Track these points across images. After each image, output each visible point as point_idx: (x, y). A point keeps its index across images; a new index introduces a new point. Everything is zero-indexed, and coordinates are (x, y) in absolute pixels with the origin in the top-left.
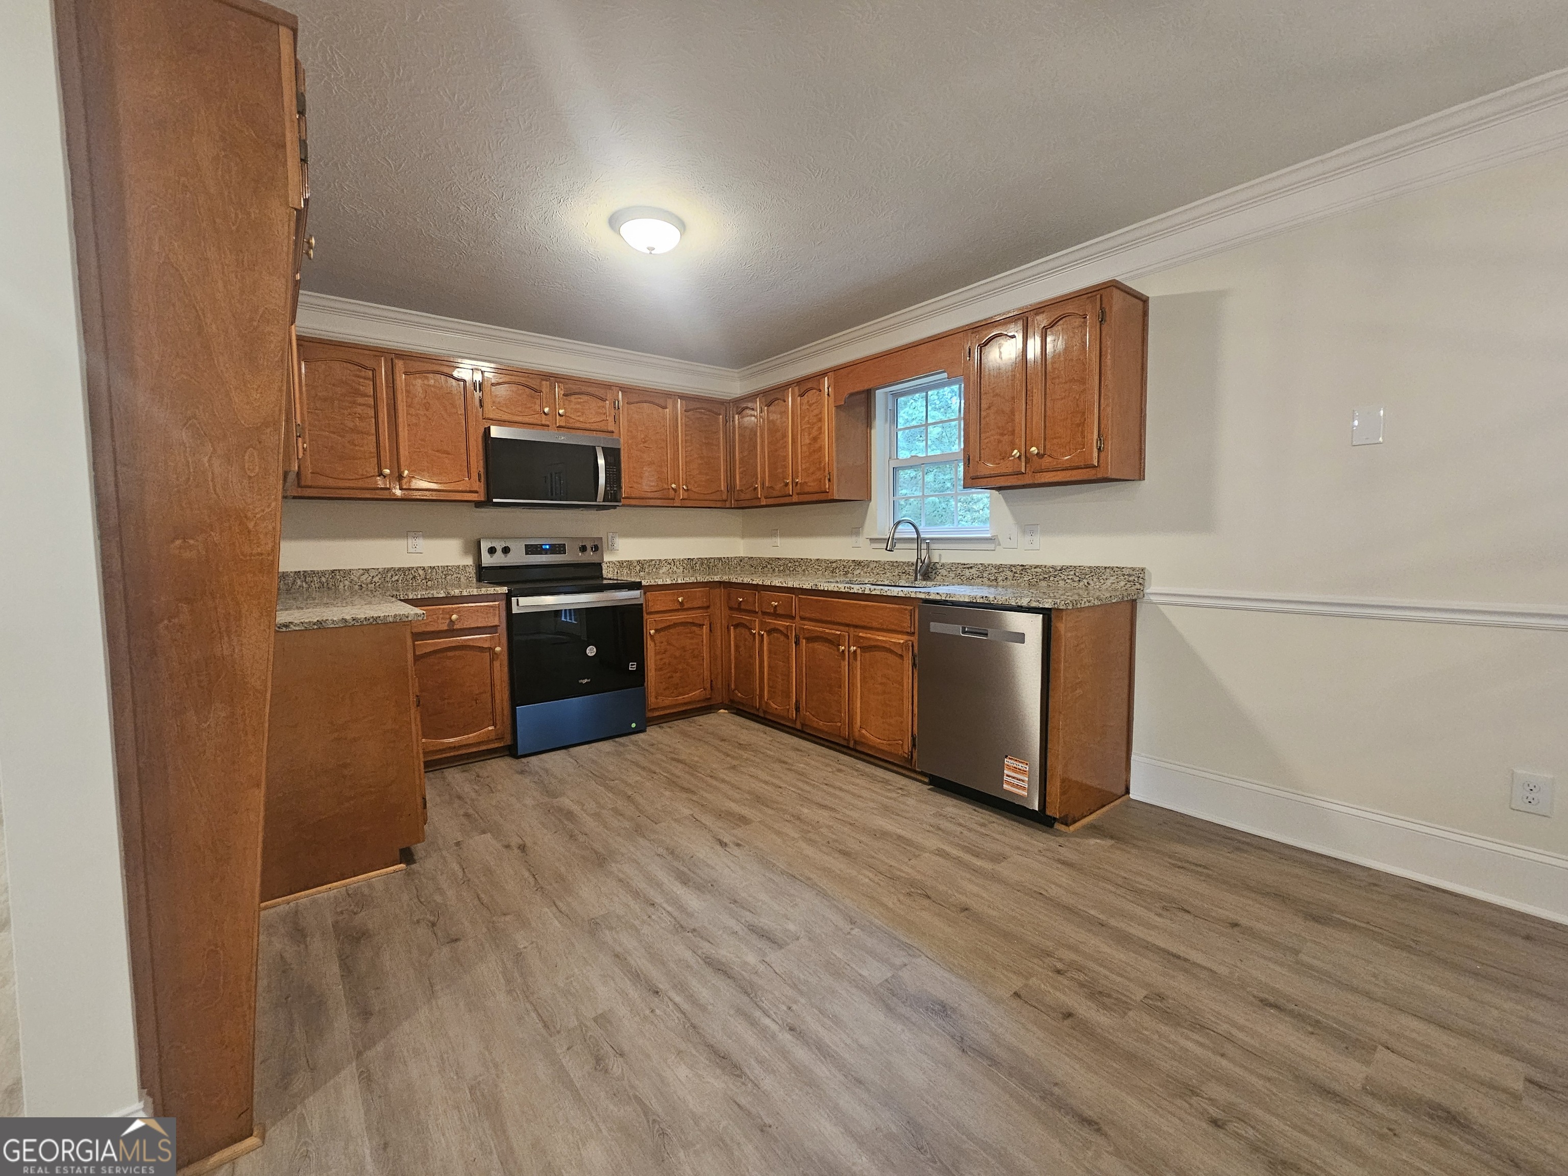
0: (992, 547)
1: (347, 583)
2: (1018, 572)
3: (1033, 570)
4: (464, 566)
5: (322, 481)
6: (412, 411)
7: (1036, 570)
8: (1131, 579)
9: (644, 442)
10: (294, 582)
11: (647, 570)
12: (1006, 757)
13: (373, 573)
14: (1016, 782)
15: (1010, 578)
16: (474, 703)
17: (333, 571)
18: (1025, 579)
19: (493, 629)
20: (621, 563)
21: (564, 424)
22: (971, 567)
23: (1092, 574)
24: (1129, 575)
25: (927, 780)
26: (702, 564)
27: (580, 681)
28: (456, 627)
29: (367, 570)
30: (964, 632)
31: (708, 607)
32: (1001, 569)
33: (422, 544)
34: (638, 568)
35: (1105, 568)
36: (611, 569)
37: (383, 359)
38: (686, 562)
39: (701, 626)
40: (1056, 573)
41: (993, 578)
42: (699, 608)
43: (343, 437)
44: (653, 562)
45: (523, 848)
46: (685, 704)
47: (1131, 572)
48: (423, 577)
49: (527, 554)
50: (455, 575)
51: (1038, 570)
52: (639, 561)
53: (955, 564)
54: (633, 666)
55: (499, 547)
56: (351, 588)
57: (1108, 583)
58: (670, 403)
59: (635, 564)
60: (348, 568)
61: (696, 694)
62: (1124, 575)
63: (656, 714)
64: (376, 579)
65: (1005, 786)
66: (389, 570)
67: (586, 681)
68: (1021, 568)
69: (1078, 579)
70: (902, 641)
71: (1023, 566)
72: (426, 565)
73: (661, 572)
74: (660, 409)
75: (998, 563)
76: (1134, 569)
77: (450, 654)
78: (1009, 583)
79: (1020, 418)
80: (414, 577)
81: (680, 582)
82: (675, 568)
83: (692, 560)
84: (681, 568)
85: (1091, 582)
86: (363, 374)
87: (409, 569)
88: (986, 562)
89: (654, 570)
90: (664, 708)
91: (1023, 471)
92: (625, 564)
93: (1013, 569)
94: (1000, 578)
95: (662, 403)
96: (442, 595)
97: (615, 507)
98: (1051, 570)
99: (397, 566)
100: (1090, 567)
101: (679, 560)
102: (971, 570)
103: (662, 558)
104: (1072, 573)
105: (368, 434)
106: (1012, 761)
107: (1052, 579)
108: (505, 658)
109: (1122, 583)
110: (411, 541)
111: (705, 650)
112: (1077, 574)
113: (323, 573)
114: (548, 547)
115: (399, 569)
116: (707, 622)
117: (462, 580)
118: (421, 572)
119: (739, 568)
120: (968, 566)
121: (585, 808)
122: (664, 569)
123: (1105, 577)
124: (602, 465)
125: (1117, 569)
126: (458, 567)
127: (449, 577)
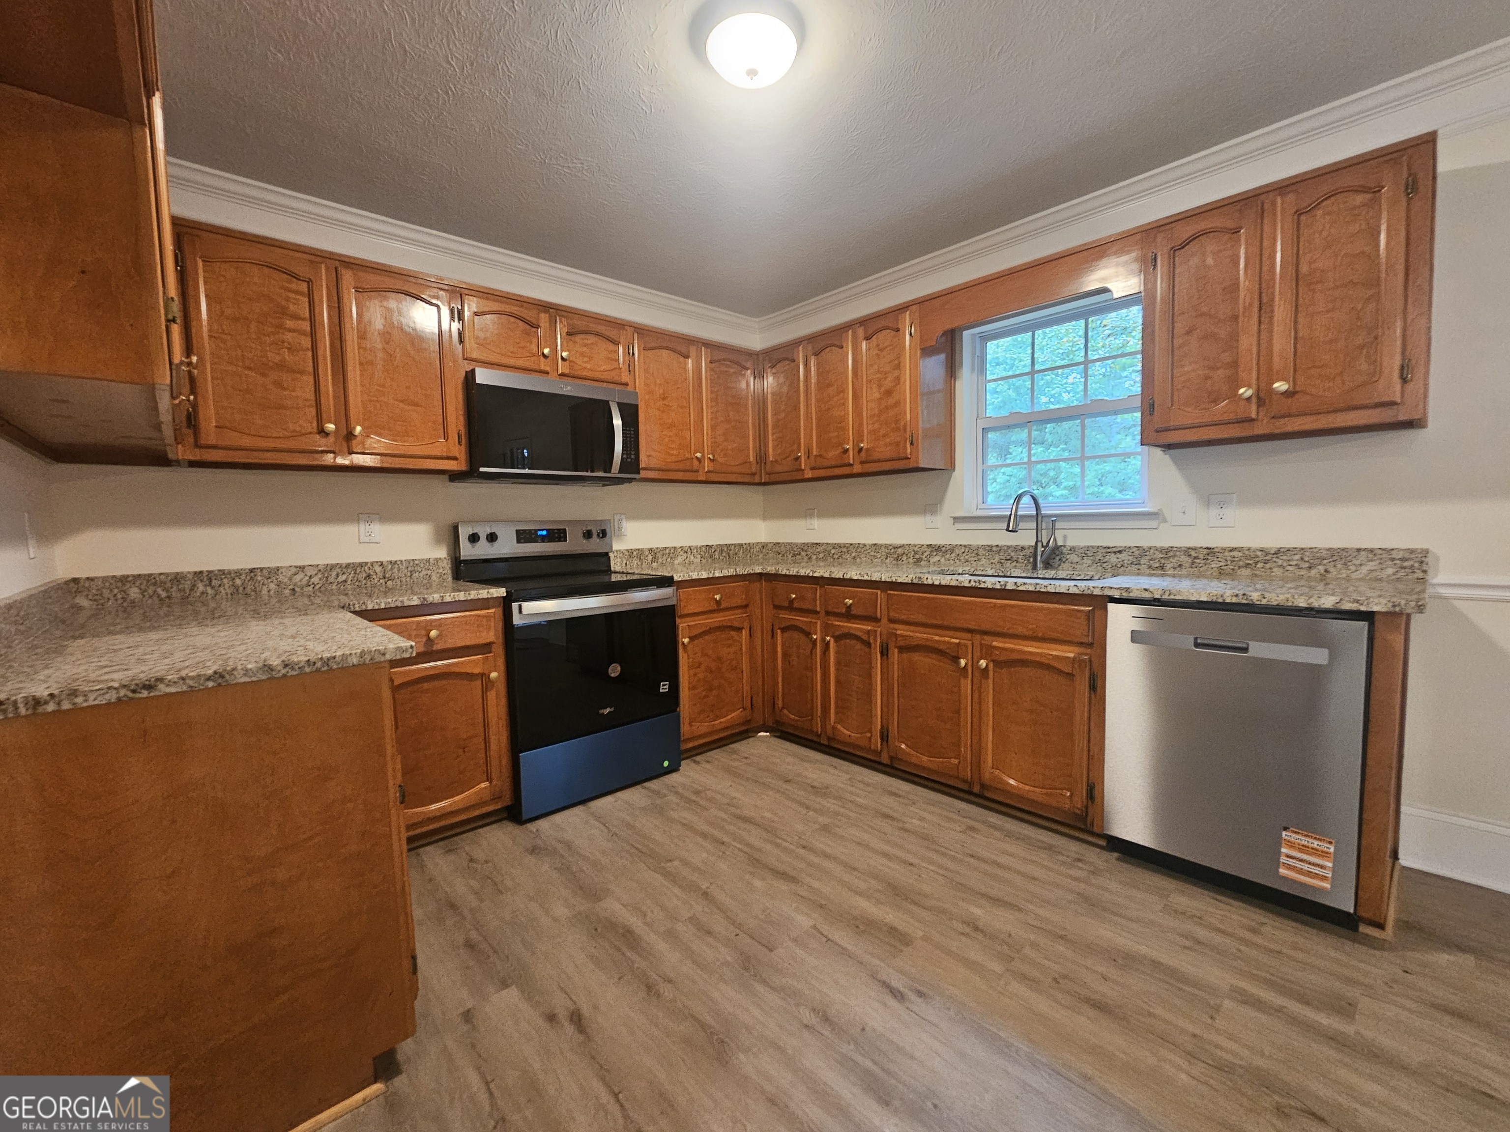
0: (1154, 524)
1: (273, 586)
2: (1201, 556)
3: (1227, 554)
4: (437, 560)
5: (232, 438)
6: (366, 343)
7: (1232, 554)
8: (1406, 564)
9: (664, 399)
10: (193, 587)
11: (660, 560)
12: (1286, 829)
13: (310, 572)
14: (1306, 867)
15: (1188, 565)
16: (460, 752)
17: (252, 571)
18: (1213, 566)
19: (484, 648)
20: (630, 552)
21: (567, 371)
22: (1120, 552)
23: (1334, 558)
24: (1403, 559)
25: (1103, 843)
26: (722, 551)
27: (601, 711)
28: (438, 647)
29: (302, 568)
30: (1197, 645)
31: (746, 606)
32: (1171, 554)
33: (378, 530)
34: (650, 557)
35: (1359, 550)
36: (619, 560)
37: (323, 266)
38: (704, 549)
39: (739, 629)
40: (1267, 558)
41: (1157, 565)
42: (737, 607)
43: (263, 375)
44: (667, 551)
45: (577, 1018)
46: (727, 728)
47: (1407, 555)
48: (380, 575)
49: (518, 541)
50: (424, 573)
51: (1235, 554)
52: (651, 550)
53: (1093, 547)
54: (664, 687)
55: (483, 533)
56: (278, 593)
57: (1364, 570)
58: (693, 351)
59: (647, 553)
60: (273, 565)
61: (735, 715)
62: (1393, 559)
63: (690, 745)
64: (315, 580)
65: (1282, 871)
66: (332, 567)
67: (608, 710)
68: (1205, 552)
69: (1307, 565)
70: (1072, 655)
71: (1207, 548)
72: (385, 559)
73: (676, 562)
74: (682, 359)
75: (1166, 544)
76: (1412, 551)
77: (426, 686)
78: (1184, 572)
79: (1247, 342)
80: (369, 576)
81: (717, 575)
82: (692, 558)
83: (711, 547)
84: (699, 556)
85: (1332, 569)
86: (294, 286)
87: (361, 565)
88: (1145, 544)
89: (669, 560)
90: (700, 737)
91: (1253, 415)
92: (635, 553)
93: (1193, 553)
94: (1169, 566)
95: (683, 349)
96: (415, 601)
97: (630, 480)
98: (1259, 553)
99: (344, 561)
100: (1330, 549)
101: (696, 547)
102: (1118, 555)
103: (678, 545)
104: (1297, 557)
105: (302, 372)
106: (1297, 837)
107: (1260, 565)
108: (502, 687)
109: (1390, 571)
110: (363, 527)
111: (745, 659)
112: (1306, 559)
113: (238, 573)
114: (544, 533)
115: (348, 566)
116: (746, 625)
117: (434, 578)
118: (378, 569)
119: (761, 556)
120: (1114, 550)
121: (648, 920)
122: (680, 560)
123: (1358, 562)
124: (618, 425)
125: (1380, 552)
126: (428, 561)
127: (416, 575)
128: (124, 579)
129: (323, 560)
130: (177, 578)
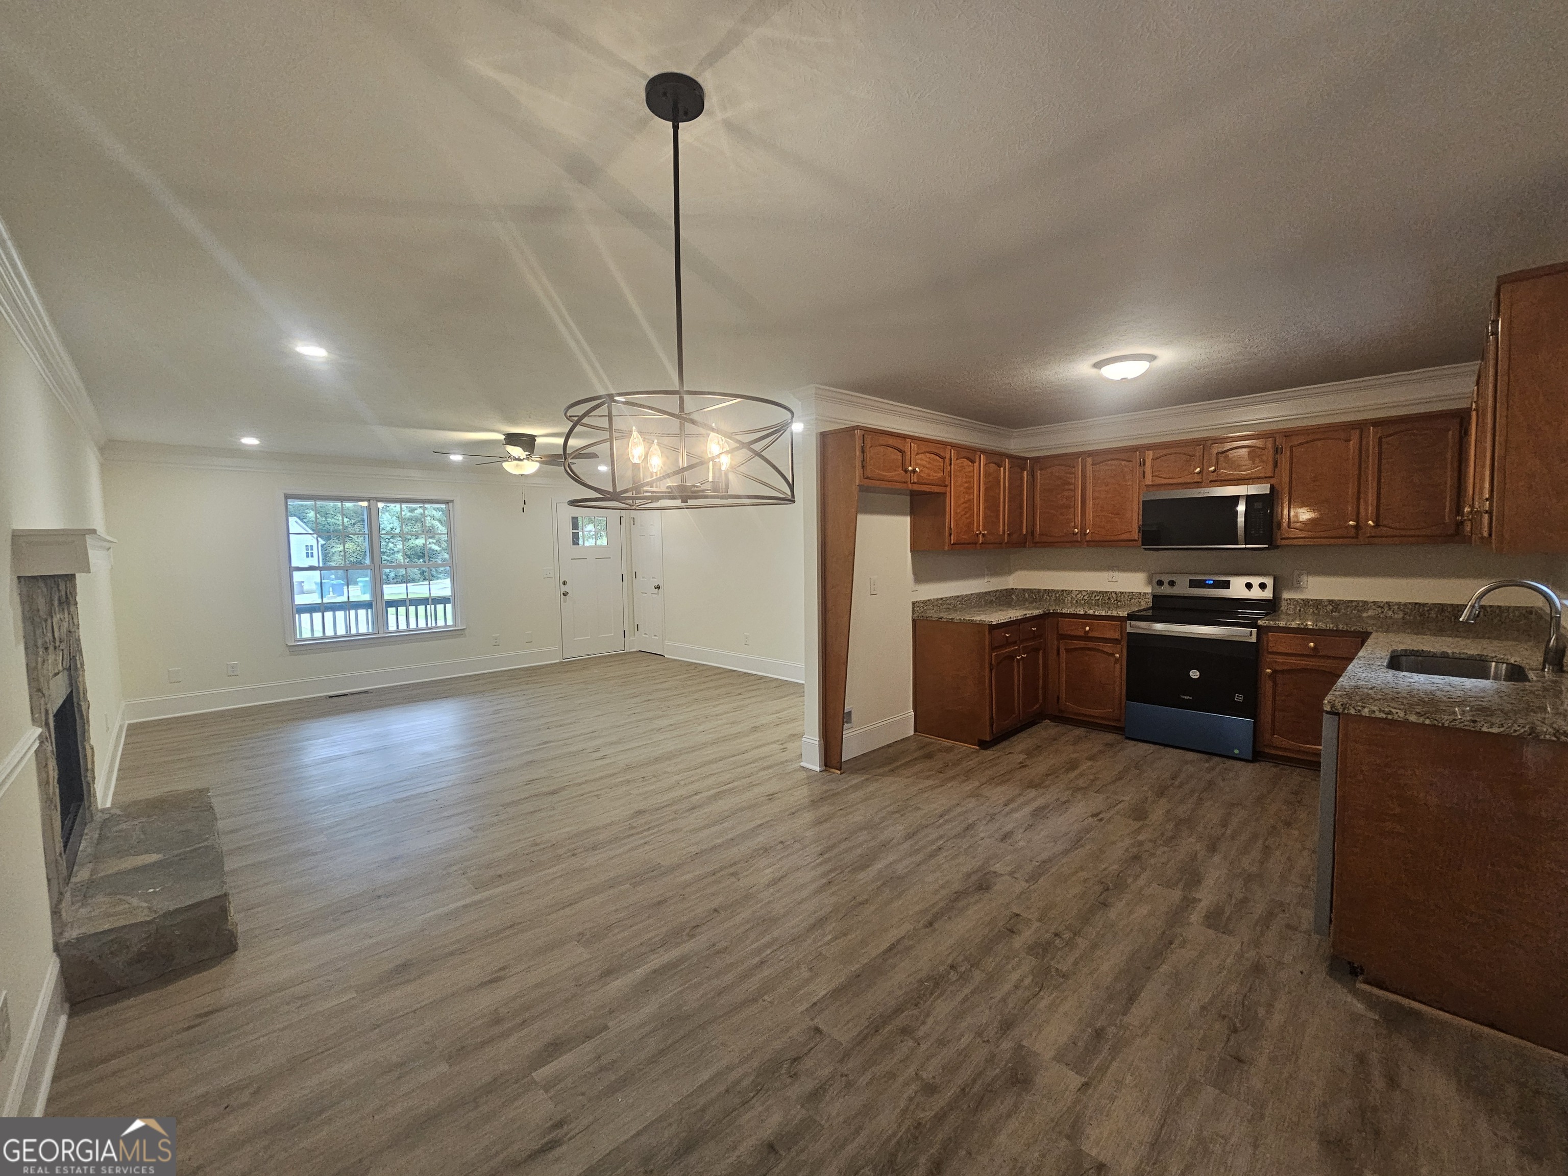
1: (1069, 598)
4: (1145, 593)
6: (1097, 489)
10: (1043, 595)
11: (1343, 611)
13: (1084, 593)
17: (1062, 591)
20: (1306, 602)
27: (1182, 696)
28: (1090, 635)
29: (1081, 591)
33: (1106, 575)
34: (1330, 608)
37: (1079, 459)
43: (1056, 511)
44: (1353, 603)
48: (1115, 598)
49: (1189, 587)
50: (1137, 599)
52: (1331, 602)
54: (1239, 698)
55: (1166, 579)
56: (1071, 602)
58: (1355, 433)
59: (1326, 603)
60: (1071, 589)
64: (1086, 598)
66: (1093, 592)
67: (1188, 698)
72: (1118, 590)
73: (1365, 615)
74: (1342, 443)
77: (1087, 652)
80: (1109, 598)
82: (1390, 613)
86: (1069, 471)
87: (1106, 592)
89: (1355, 611)
92: (1311, 603)
95: (1345, 436)
99: (1098, 589)
101: (1399, 604)
103: (1371, 600)
105: (1070, 507)
110: (1111, 573)
113: (1058, 591)
114: (1212, 582)
115: (1100, 592)
117: (1142, 603)
118: (1114, 595)
122: (1370, 613)
126: (1140, 593)
127: (1132, 601)
128: (1024, 590)
129: (1089, 589)
130: (1039, 591)
